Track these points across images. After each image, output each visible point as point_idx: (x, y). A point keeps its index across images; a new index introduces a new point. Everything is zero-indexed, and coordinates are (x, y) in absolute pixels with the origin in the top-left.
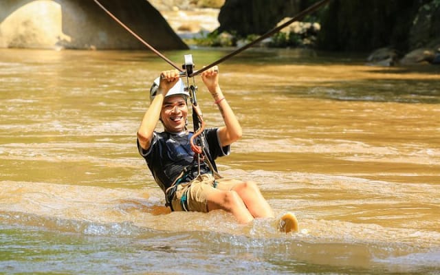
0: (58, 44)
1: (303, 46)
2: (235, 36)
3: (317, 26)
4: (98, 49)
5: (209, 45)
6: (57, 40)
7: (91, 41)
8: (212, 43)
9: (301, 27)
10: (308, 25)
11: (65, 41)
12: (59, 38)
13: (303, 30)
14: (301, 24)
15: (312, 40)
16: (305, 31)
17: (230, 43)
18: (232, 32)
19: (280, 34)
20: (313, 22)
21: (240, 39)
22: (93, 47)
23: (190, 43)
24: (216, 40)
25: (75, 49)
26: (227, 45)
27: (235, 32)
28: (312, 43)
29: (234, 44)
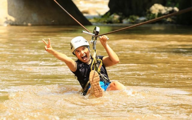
0: (6, 22)
1: (167, 23)
2: (121, 17)
3: (176, 9)
4: (32, 25)
5: (104, 22)
6: (5, 20)
7: (27, 20)
8: (106, 21)
9: (166, 10)
10: (170, 9)
11: (10, 20)
12: (6, 18)
13: (167, 12)
14: (166, 8)
15: (172, 19)
16: (168, 12)
17: (119, 21)
18: (120, 13)
19: (152, 15)
20: (173, 6)
21: (124, 18)
22: (29, 24)
23: (92, 21)
24: (109, 19)
25: (16, 25)
26: (116, 22)
27: (121, 14)
28: (173, 20)
29: (121, 22)
